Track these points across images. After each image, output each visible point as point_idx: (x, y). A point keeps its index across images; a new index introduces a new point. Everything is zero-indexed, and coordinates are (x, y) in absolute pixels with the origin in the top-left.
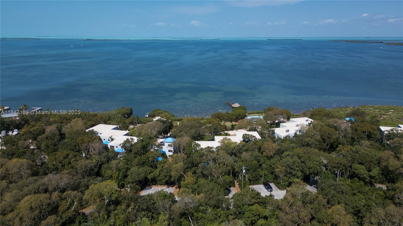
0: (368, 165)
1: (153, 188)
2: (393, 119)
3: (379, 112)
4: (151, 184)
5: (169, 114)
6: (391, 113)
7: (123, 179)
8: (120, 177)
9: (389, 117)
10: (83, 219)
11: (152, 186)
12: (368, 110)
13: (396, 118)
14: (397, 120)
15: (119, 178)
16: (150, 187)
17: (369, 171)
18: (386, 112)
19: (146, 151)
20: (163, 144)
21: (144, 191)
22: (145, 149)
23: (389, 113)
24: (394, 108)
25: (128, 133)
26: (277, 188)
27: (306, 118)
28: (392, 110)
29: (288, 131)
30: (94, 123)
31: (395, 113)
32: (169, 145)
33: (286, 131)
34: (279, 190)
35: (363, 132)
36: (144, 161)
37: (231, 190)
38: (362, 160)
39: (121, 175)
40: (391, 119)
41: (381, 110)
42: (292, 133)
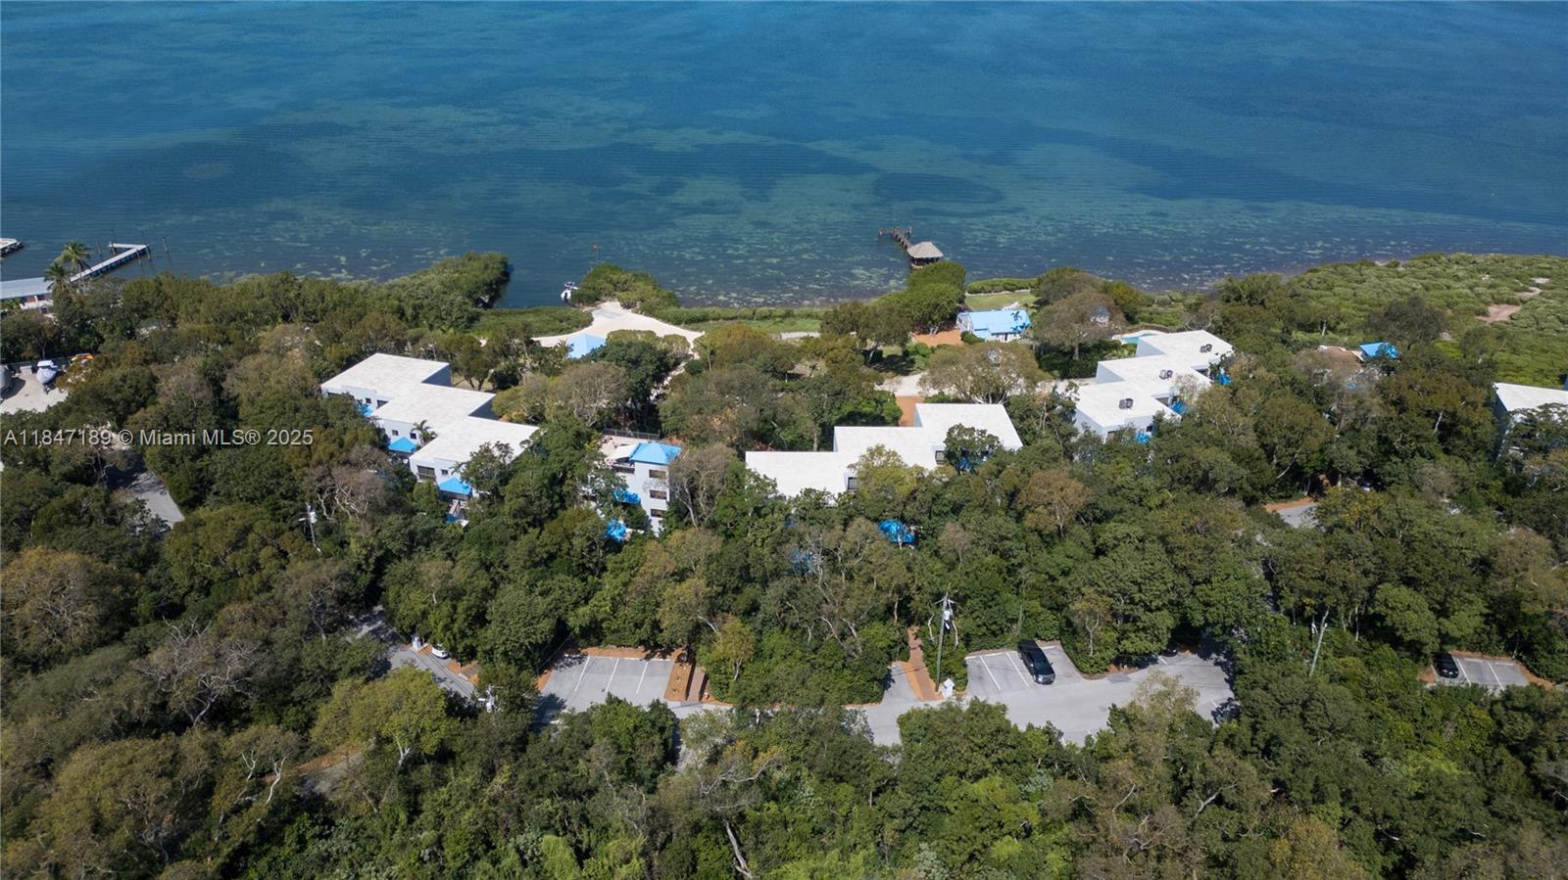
0: (1438, 593)
1: (589, 658)
2: (1543, 325)
3: (1491, 286)
4: (582, 641)
5: (655, 292)
6: (1538, 291)
7: (470, 629)
8: (456, 626)
9: (1527, 313)
10: (313, 825)
11: (583, 651)
12: (1448, 276)
13: (1557, 321)
14: (1558, 331)
15: (455, 630)
16: (579, 652)
17: (1442, 611)
18: (1517, 291)
19: (559, 495)
20: (627, 466)
21: (554, 672)
22: (558, 490)
23: (1531, 291)
24: (1549, 269)
25: (489, 404)
26: (1072, 669)
27: (1203, 337)
28: (1543, 276)
29: (1127, 404)
30: (351, 350)
31: (1554, 297)
32: (652, 474)
33: (1122, 402)
34: (1078, 674)
35: (1428, 414)
36: (553, 550)
37: (894, 675)
38: (1419, 572)
39: (461, 617)
40: (1538, 323)
41: (1497, 277)
42: (1142, 414)
